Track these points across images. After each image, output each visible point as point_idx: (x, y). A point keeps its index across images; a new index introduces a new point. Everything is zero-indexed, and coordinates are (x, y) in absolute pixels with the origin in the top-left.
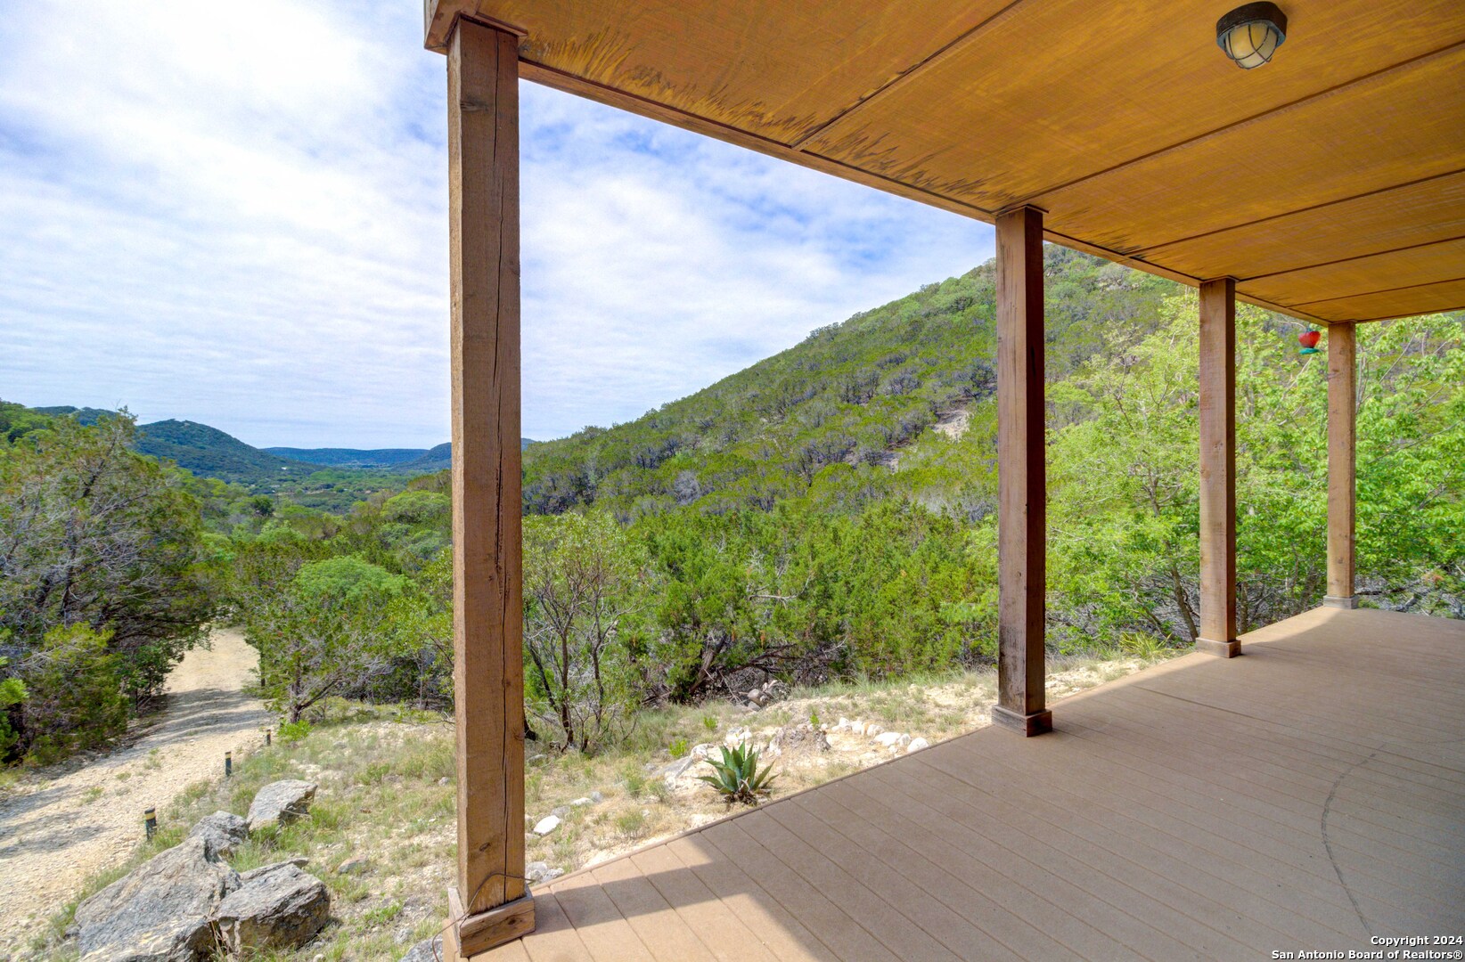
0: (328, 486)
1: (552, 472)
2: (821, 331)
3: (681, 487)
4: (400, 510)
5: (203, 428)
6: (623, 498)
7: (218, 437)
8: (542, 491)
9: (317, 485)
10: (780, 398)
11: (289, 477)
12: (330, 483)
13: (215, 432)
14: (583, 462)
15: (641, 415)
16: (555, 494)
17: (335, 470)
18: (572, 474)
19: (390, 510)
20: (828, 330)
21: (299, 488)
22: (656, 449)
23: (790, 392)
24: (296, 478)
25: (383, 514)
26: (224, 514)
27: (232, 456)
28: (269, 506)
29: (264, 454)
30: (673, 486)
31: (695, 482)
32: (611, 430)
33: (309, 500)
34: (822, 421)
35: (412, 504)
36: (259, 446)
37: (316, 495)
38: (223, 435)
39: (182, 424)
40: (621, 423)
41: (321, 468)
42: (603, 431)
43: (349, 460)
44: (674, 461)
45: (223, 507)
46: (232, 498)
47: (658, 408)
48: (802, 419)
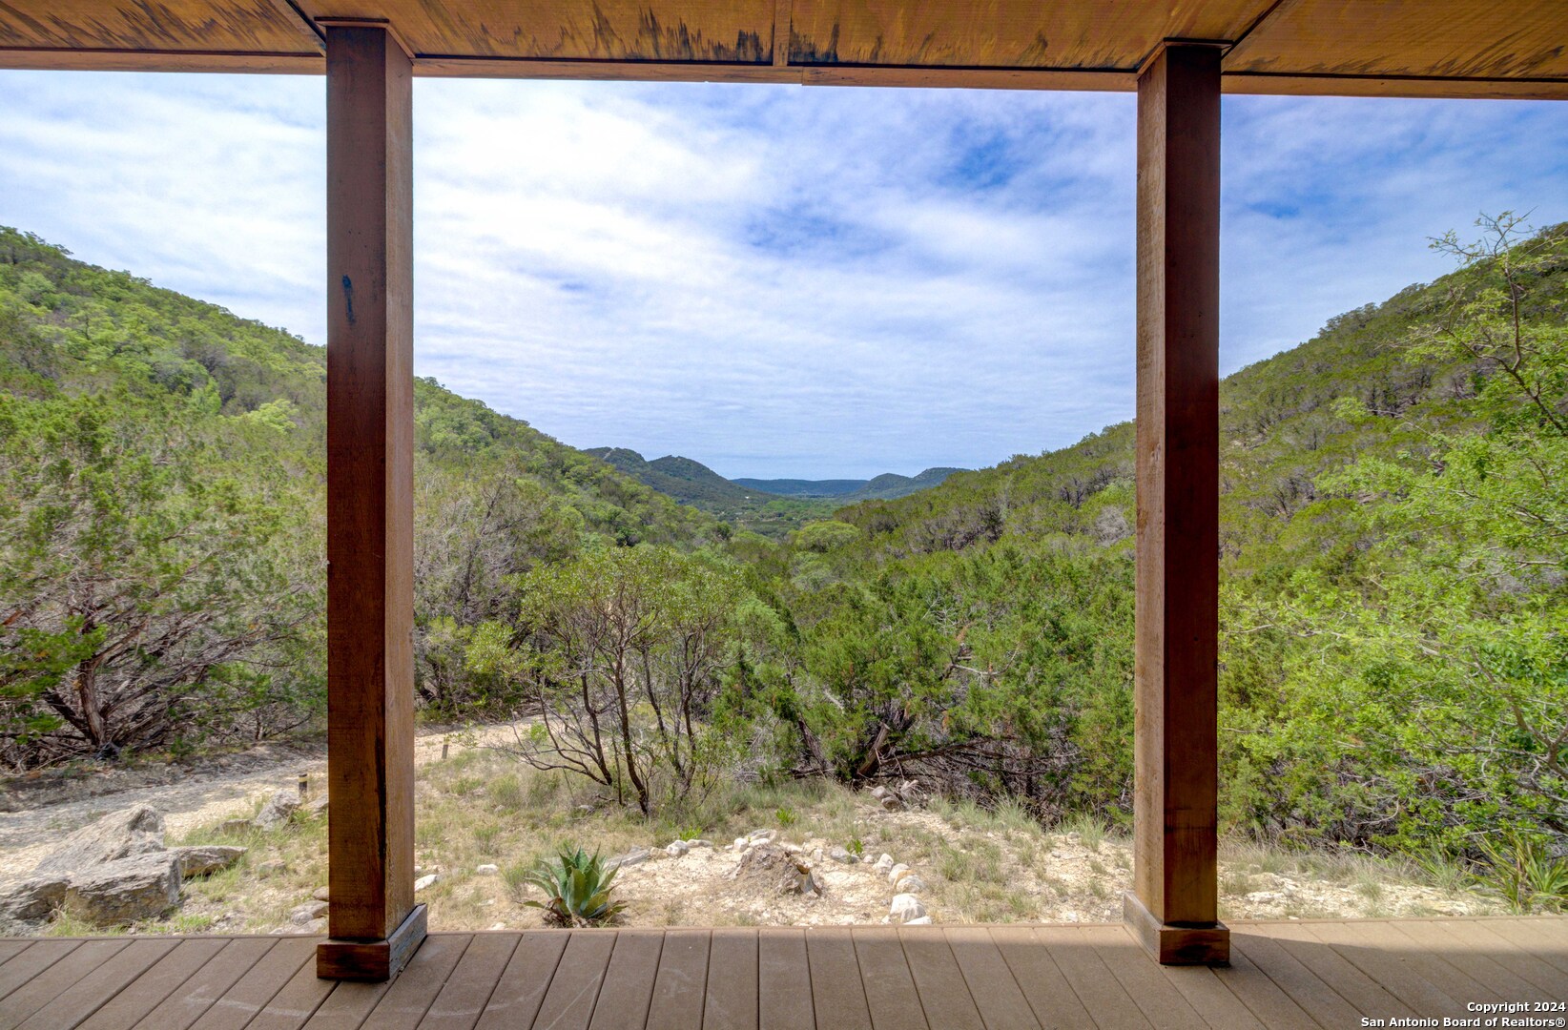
0: (780, 515)
1: (959, 505)
2: (1344, 319)
3: (1104, 525)
4: (812, 539)
5: (690, 462)
6: (1031, 536)
7: (700, 470)
8: (948, 525)
9: (771, 514)
10: (1262, 412)
11: (750, 505)
12: (781, 511)
13: (699, 465)
14: (994, 495)
15: (1076, 441)
16: (961, 529)
17: (787, 499)
18: (981, 507)
19: (805, 539)
20: (1356, 314)
21: (756, 516)
22: (1084, 480)
23: (1278, 403)
24: (755, 506)
25: (799, 542)
26: (692, 536)
27: (709, 486)
28: (728, 531)
29: (731, 484)
30: (1095, 524)
31: (1121, 520)
32: (1040, 458)
33: (763, 527)
34: (1320, 440)
35: (824, 534)
36: (729, 478)
37: (770, 523)
38: (704, 468)
39: (676, 459)
40: (1052, 450)
41: (775, 498)
42: (1032, 459)
43: (800, 490)
44: (1105, 494)
45: (692, 530)
46: (697, 523)
47: (1098, 432)
48: (1289, 439)
